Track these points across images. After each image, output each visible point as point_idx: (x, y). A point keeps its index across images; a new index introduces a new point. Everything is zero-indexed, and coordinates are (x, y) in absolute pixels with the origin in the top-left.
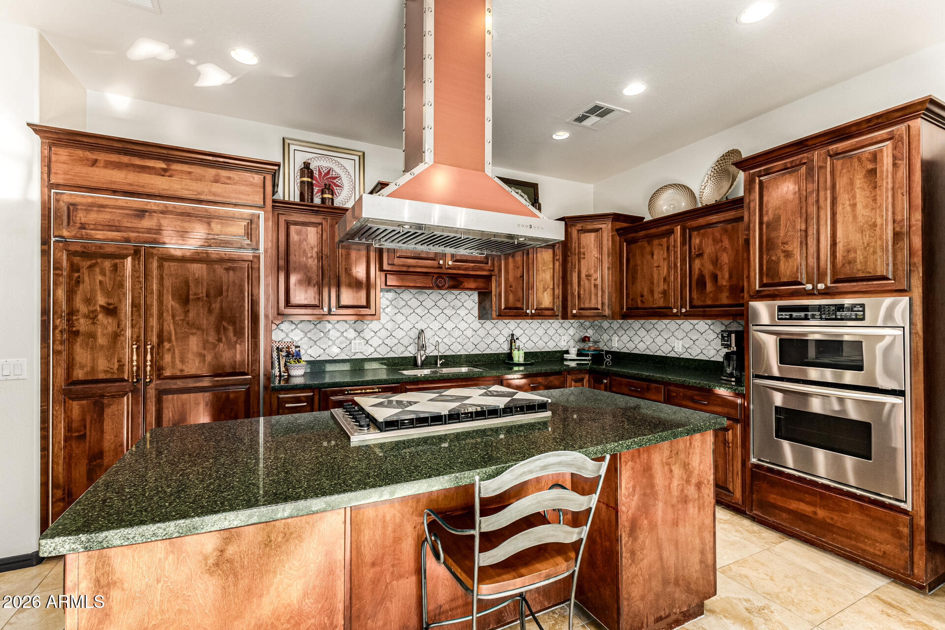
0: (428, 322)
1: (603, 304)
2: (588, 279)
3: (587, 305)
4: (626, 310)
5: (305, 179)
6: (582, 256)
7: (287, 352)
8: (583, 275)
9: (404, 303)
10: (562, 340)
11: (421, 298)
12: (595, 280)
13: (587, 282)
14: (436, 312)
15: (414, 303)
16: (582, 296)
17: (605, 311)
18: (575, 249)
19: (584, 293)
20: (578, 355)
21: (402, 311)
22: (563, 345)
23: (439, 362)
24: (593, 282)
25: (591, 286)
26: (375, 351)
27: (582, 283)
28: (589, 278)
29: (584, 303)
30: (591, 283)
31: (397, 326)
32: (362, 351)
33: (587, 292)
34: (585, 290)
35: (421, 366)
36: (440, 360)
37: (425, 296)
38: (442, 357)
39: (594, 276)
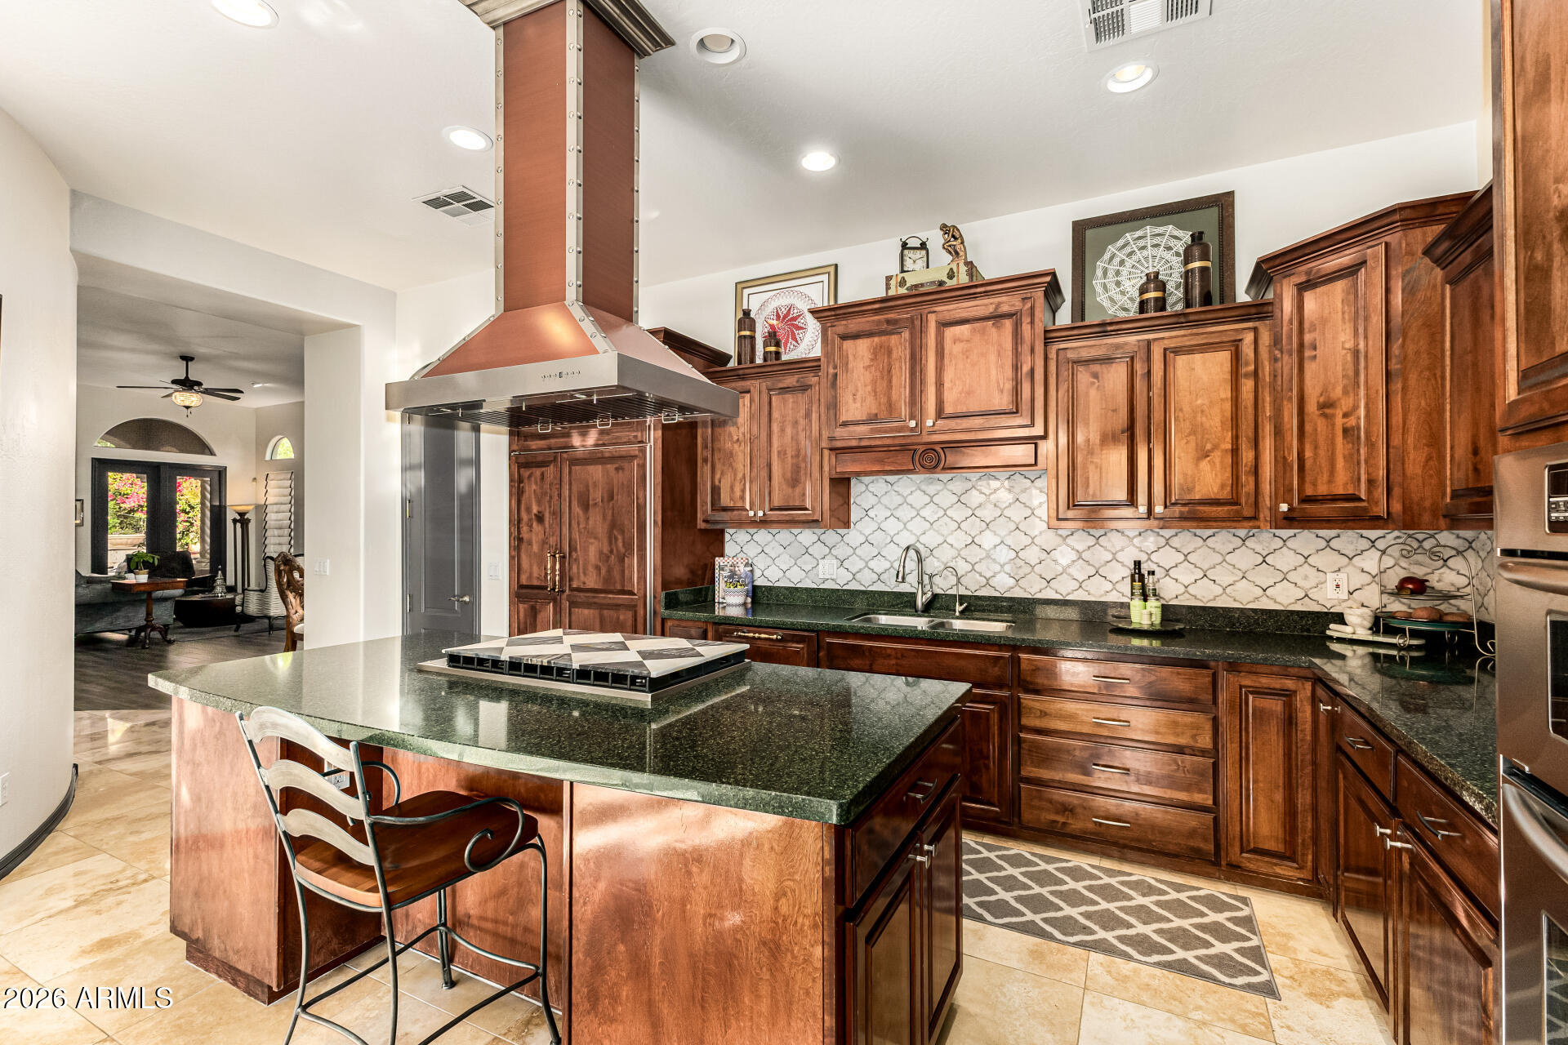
0: (945, 533)
1: (1371, 482)
2: (1325, 415)
3: (1323, 490)
4: (1452, 499)
5: (743, 333)
6: (1308, 353)
7: (731, 571)
8: (1311, 407)
9: (899, 500)
10: (1330, 585)
11: (931, 489)
12: (1345, 415)
13: (1321, 424)
14: (958, 513)
15: (918, 499)
16: (1308, 464)
17: (1376, 503)
18: (1290, 338)
19: (1316, 455)
20: (1375, 628)
21: (898, 513)
22: (1327, 597)
23: (959, 608)
24: (1339, 421)
25: (1334, 435)
26: (854, 578)
27: (1308, 428)
28: (1328, 411)
29: (1315, 484)
30: (1333, 425)
31: (889, 539)
32: (833, 577)
33: (1322, 452)
34: (1316, 447)
35: (923, 612)
36: (961, 604)
37: (939, 486)
38: (962, 599)
39: (1346, 404)
